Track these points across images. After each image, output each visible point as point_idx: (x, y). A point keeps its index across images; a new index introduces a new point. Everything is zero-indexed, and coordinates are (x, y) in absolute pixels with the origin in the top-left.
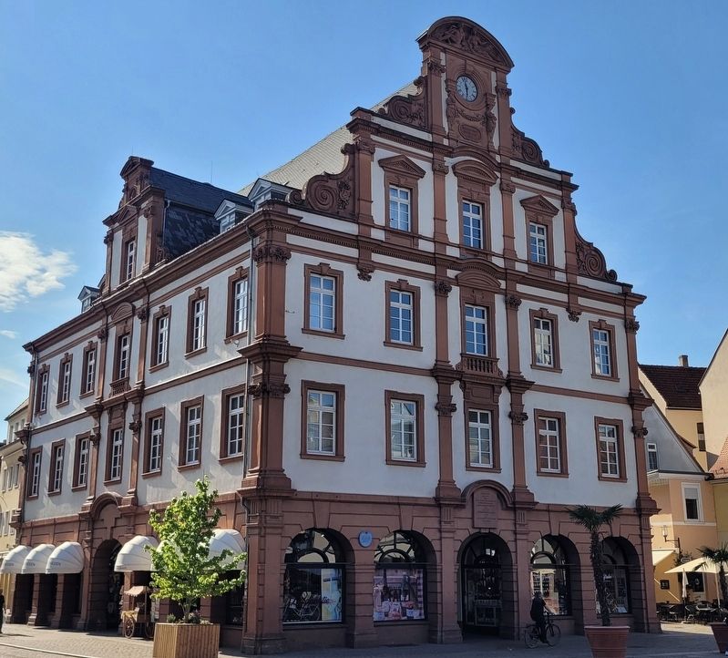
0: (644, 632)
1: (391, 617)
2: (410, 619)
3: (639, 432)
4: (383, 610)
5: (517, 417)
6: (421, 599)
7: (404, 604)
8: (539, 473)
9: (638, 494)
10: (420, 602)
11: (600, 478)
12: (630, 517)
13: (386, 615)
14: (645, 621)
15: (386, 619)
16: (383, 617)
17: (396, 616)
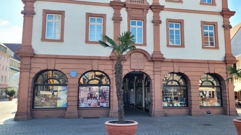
0: (227, 115)
1: (92, 106)
2: (102, 107)
3: (227, 27)
4: (88, 103)
5: (157, 22)
6: (108, 99)
7: (99, 101)
8: (168, 46)
9: (226, 54)
10: (107, 100)
11: (203, 47)
12: (220, 65)
13: (90, 105)
14: (228, 110)
15: (89, 106)
16: (88, 106)
17: (94, 105)
